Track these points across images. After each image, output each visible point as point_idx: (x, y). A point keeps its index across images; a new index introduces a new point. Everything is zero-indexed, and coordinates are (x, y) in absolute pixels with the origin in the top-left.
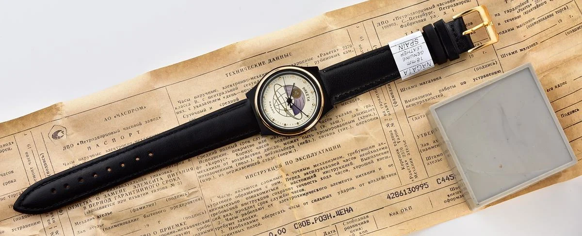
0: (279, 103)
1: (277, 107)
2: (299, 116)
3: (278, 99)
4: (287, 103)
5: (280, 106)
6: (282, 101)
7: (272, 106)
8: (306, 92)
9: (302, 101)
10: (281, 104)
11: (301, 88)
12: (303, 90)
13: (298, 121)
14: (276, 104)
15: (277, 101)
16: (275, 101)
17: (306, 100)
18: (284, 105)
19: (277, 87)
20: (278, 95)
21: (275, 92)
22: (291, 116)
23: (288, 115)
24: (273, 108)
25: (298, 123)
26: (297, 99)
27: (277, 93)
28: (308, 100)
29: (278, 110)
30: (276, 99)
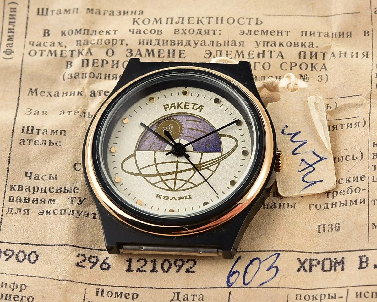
0: (173, 176)
1: (179, 184)
2: (227, 144)
3: (160, 175)
4: (183, 159)
5: (179, 176)
6: (172, 168)
7: (170, 194)
8: (179, 106)
9: (194, 125)
10: (176, 172)
11: (163, 113)
12: (169, 112)
13: (239, 150)
14: (171, 184)
15: (164, 177)
16: (162, 185)
17: (197, 113)
18: (181, 167)
19: (130, 165)
20: (153, 170)
21: (140, 174)
22: (218, 161)
23: (213, 168)
24: (177, 194)
25: (245, 153)
26: (184, 133)
27: (143, 172)
28: (201, 108)
29: (189, 185)
30: (158, 179)
